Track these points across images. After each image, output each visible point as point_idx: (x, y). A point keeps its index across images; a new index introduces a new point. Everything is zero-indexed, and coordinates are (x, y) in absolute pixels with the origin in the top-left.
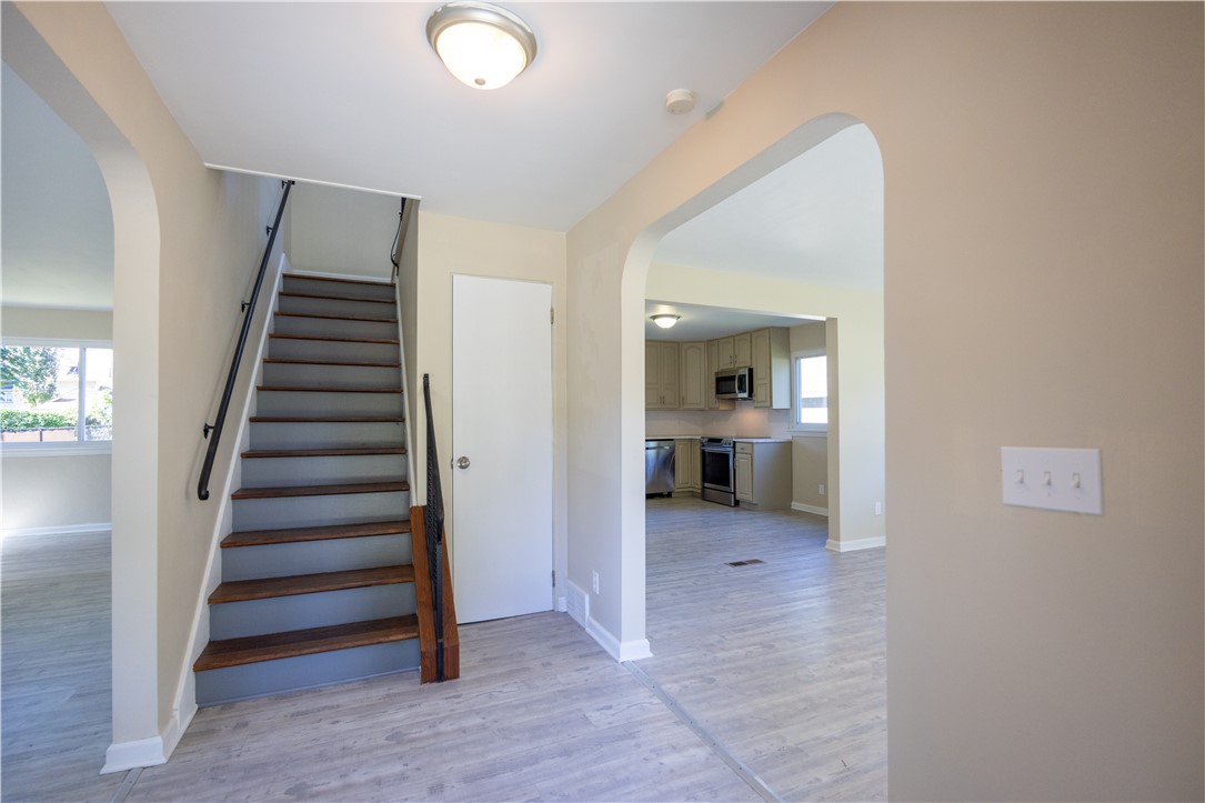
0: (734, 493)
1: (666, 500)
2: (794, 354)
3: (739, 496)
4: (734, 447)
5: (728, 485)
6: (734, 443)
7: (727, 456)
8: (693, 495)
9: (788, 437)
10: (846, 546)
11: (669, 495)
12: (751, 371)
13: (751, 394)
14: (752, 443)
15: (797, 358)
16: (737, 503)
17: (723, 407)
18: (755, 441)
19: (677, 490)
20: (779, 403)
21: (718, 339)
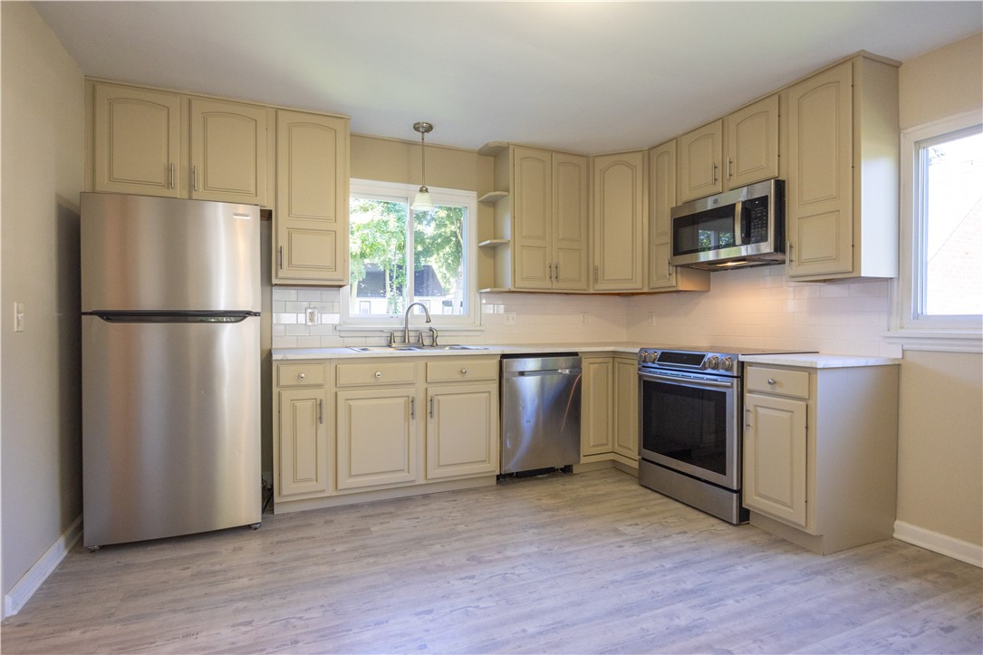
0: (739, 492)
2: (912, 134)
3: (751, 500)
4: (741, 377)
6: (742, 365)
7: (720, 398)
8: (616, 468)
9: (891, 353)
11: (567, 470)
12: (780, 186)
13: (780, 246)
14: (811, 371)
15: (919, 144)
16: (744, 515)
17: (684, 285)
19: (584, 460)
20: (875, 260)
21: (676, 139)
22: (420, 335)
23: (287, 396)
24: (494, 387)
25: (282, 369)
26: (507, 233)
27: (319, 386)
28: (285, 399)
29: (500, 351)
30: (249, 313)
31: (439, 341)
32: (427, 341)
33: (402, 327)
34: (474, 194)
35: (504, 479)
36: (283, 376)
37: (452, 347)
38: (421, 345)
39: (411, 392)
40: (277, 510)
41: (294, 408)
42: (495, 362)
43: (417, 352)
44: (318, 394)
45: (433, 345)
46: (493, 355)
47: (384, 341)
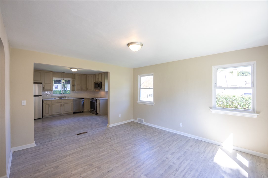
0: (96, 111)
1: (82, 113)
3: (97, 112)
4: (96, 101)
5: (95, 110)
6: (96, 99)
7: (95, 102)
8: (89, 112)
10: (111, 126)
11: (83, 112)
12: (101, 82)
13: (101, 88)
14: (100, 100)
16: (97, 114)
17: (96, 91)
18: (100, 99)
19: (84, 111)
20: (106, 90)
21: (95, 74)
22: (63, 97)
23: (45, 104)
24: (72, 102)
25: (44, 101)
26: (75, 84)
27: (49, 103)
28: (44, 105)
29: (73, 98)
30: (40, 95)
31: (66, 97)
32: (64, 97)
33: (60, 96)
34: (71, 79)
35: (74, 113)
36: (44, 102)
37: (67, 98)
38: (63, 98)
39: (61, 103)
40: (43, 117)
41: (46, 106)
42: (72, 100)
43: (62, 99)
44: (49, 104)
45: (65, 98)
46: (72, 99)
47: (58, 97)
